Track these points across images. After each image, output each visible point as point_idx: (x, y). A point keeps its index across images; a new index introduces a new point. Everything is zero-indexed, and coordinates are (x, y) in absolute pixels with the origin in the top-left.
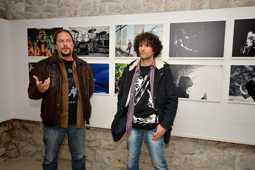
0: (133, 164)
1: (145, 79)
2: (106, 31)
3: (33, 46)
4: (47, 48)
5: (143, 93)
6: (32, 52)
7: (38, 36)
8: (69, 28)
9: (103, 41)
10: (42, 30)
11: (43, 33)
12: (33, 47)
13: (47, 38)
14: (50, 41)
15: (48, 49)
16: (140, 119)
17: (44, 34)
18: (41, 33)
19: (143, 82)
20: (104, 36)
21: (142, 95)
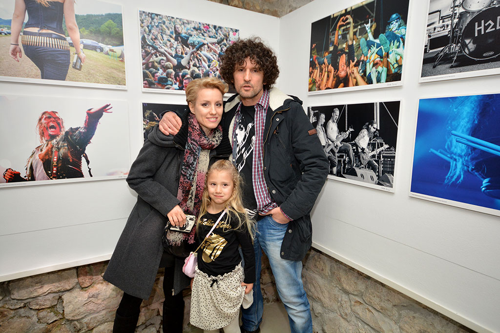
3: (321, 63)
4: (353, 62)
6: (317, 80)
7: (334, 34)
10: (347, 13)
11: (348, 21)
12: (320, 66)
13: (355, 33)
14: (362, 41)
15: (357, 65)
17: (349, 23)
18: (342, 23)
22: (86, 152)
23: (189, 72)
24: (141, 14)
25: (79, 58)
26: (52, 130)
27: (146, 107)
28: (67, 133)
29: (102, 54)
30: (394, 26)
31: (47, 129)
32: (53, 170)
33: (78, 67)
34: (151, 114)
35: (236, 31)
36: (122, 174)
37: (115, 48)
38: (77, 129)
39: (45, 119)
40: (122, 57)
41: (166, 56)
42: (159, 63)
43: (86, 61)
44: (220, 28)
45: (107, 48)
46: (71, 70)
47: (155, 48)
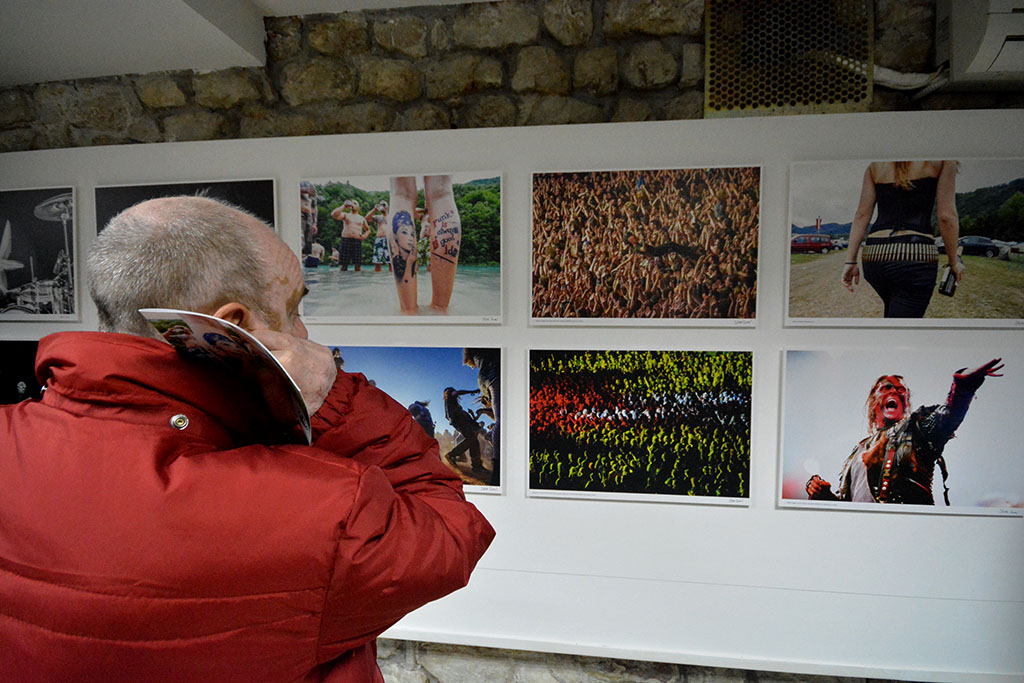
22: (943, 455)
25: (952, 273)
26: (890, 409)
28: (914, 415)
29: (996, 261)
31: (882, 408)
32: (883, 485)
33: (949, 291)
36: (1008, 505)
38: (933, 408)
39: (881, 390)
45: (1005, 247)
46: (936, 298)
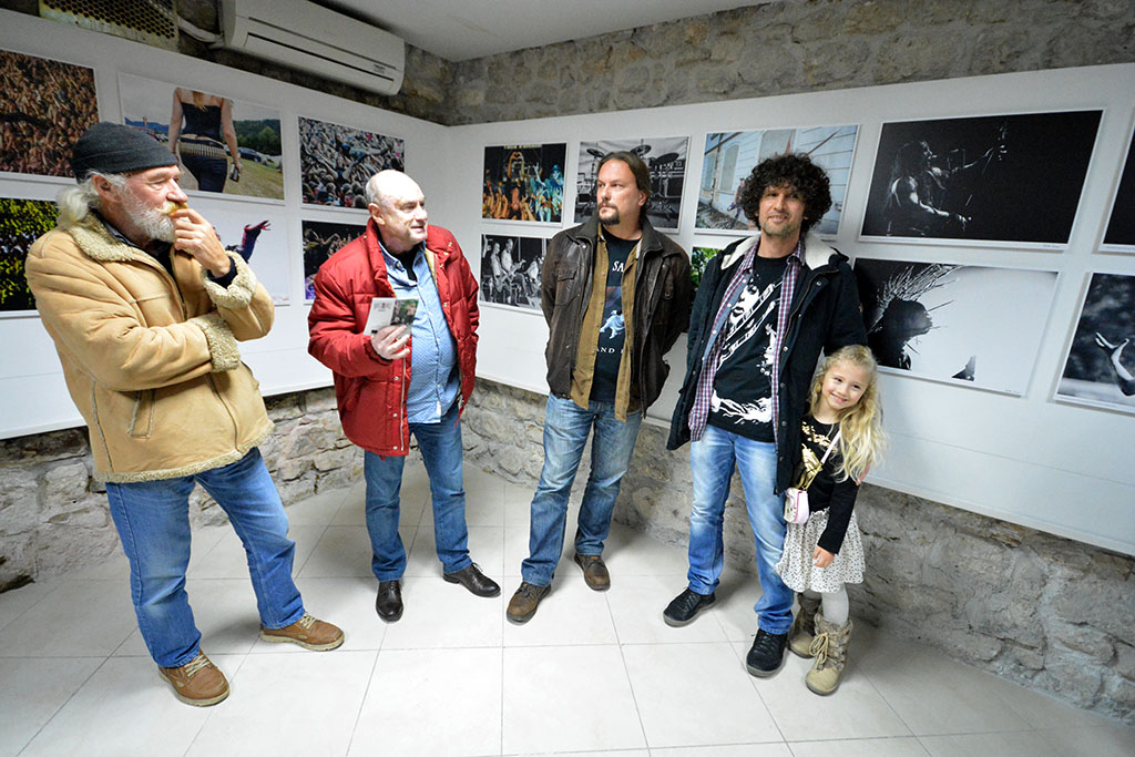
0: (707, 523)
1: (766, 294)
2: (678, 151)
3: (495, 192)
4: (524, 197)
5: (751, 333)
6: (492, 207)
7: (507, 166)
8: (582, 143)
9: (666, 181)
10: (518, 150)
11: (520, 158)
12: (494, 195)
13: (526, 171)
14: (532, 180)
15: (528, 201)
16: (729, 403)
17: (520, 160)
18: (514, 158)
19: (759, 302)
20: (670, 165)
21: (747, 339)
23: (351, 186)
24: (300, 121)
25: (236, 168)
27: (306, 225)
29: (259, 164)
30: (556, 175)
34: (311, 233)
35: (401, 141)
37: (272, 158)
38: (235, 247)
40: (280, 167)
41: (326, 167)
42: (319, 175)
43: (244, 171)
44: (384, 137)
45: (265, 157)
46: (228, 181)
47: (315, 159)
